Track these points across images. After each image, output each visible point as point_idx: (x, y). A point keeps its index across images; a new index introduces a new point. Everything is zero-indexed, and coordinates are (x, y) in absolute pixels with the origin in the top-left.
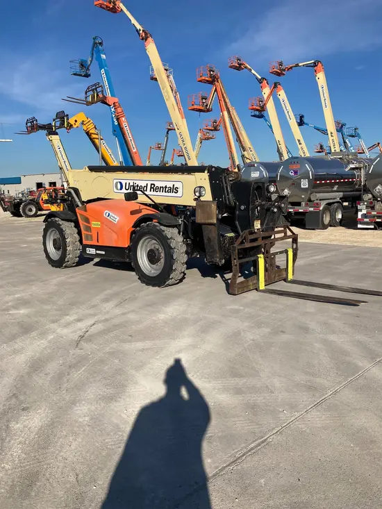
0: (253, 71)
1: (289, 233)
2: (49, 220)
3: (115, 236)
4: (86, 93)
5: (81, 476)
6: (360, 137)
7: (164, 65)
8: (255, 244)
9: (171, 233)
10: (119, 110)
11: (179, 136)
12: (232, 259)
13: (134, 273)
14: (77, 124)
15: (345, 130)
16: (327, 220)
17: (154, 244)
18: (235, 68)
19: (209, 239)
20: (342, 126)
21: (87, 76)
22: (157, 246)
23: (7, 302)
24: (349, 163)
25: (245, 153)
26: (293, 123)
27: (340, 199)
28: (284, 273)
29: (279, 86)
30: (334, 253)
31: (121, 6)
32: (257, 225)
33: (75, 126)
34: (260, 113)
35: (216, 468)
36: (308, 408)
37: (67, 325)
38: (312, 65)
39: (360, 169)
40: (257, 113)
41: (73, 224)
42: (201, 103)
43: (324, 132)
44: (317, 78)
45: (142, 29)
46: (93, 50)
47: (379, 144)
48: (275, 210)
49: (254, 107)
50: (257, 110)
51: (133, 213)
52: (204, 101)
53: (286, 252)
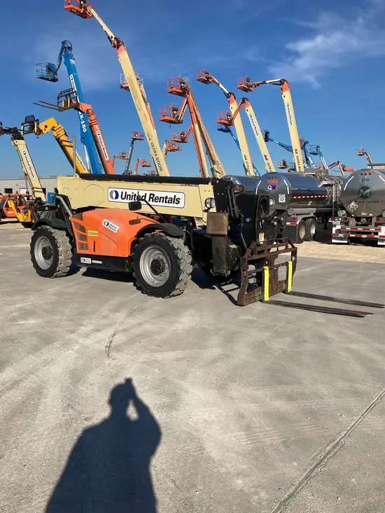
0: (221, 86)
1: (290, 246)
2: (39, 228)
3: (113, 246)
4: (58, 98)
5: (178, 482)
6: (321, 155)
7: (136, 74)
8: (261, 256)
9: (178, 243)
10: (93, 117)
11: (151, 146)
12: (242, 270)
13: (132, 284)
14: (48, 129)
15: (307, 147)
16: (302, 234)
17: (160, 254)
18: (203, 81)
19: (218, 251)
20: (305, 144)
21: (54, 80)
22: (161, 257)
23: (11, 312)
24: (322, 179)
25: (215, 166)
26: (260, 138)
27: (314, 214)
28: (284, 285)
29: (246, 102)
30: (319, 266)
31: (93, 11)
32: (262, 238)
33: (44, 132)
34: (227, 127)
35: (305, 470)
36: (363, 412)
37: (87, 335)
38: (279, 83)
39: (331, 185)
40: (224, 127)
41: (64, 233)
42: (172, 115)
43: (289, 149)
44: (283, 96)
45: (114, 36)
46: (61, 54)
47: (338, 162)
48: (275, 223)
49: (222, 121)
50: (225, 124)
51: (132, 222)
52: (175, 112)
53: (287, 264)
